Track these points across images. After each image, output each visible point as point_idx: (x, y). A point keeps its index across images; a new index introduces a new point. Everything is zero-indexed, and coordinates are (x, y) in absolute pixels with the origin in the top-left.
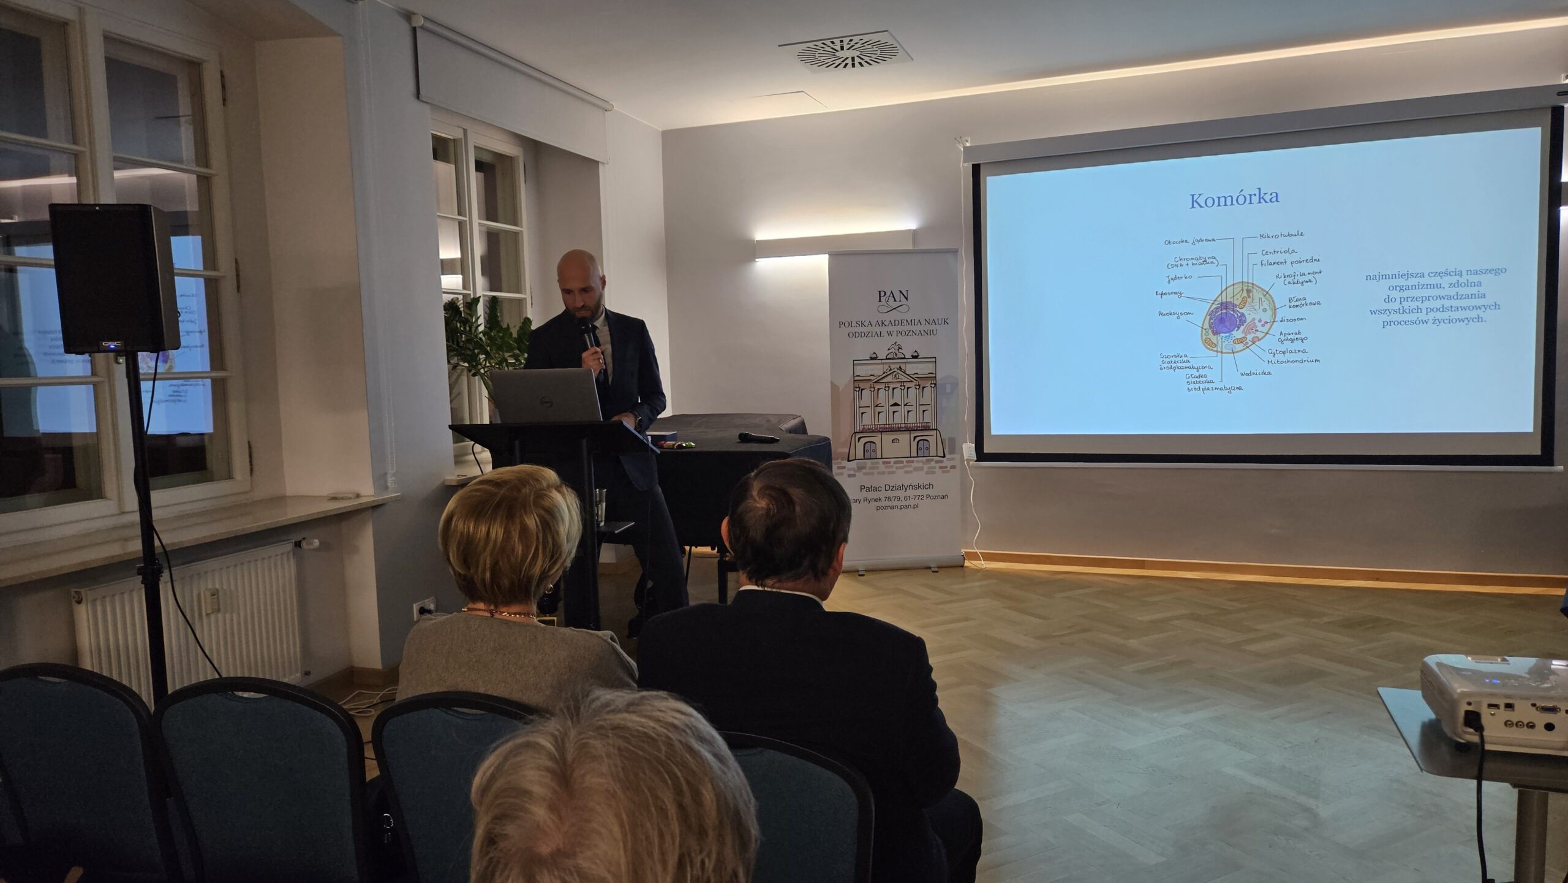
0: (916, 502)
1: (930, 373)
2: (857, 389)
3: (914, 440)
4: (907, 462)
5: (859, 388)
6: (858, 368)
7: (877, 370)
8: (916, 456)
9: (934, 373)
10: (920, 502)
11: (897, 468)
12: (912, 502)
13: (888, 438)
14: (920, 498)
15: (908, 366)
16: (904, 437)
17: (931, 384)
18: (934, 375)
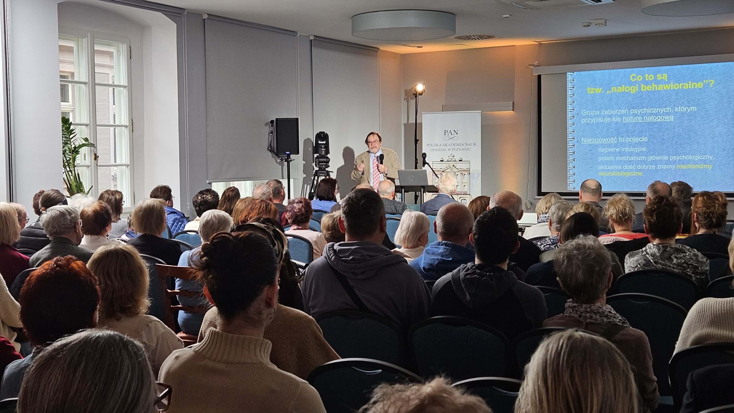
1: (467, 168)
6: (434, 165)
7: (443, 166)
15: (457, 164)
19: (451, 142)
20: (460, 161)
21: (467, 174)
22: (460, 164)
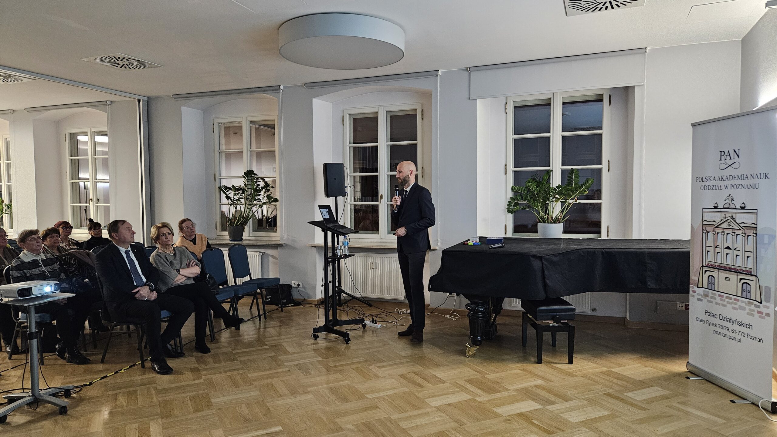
0: (739, 337)
1: (753, 224)
2: (705, 232)
3: (740, 282)
4: (735, 300)
5: (706, 230)
6: (705, 214)
7: (717, 217)
8: (741, 296)
9: (756, 224)
10: (742, 337)
11: (728, 303)
12: (738, 336)
13: (723, 275)
14: (743, 334)
15: (738, 215)
16: (733, 277)
17: (754, 233)
18: (755, 226)
19: (730, 172)
20: (743, 208)
21: (751, 234)
22: (742, 215)
